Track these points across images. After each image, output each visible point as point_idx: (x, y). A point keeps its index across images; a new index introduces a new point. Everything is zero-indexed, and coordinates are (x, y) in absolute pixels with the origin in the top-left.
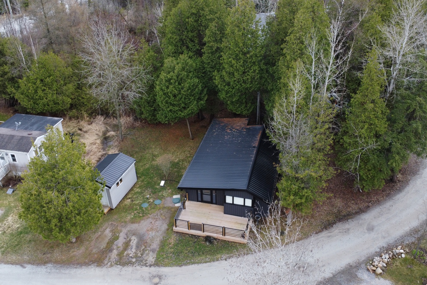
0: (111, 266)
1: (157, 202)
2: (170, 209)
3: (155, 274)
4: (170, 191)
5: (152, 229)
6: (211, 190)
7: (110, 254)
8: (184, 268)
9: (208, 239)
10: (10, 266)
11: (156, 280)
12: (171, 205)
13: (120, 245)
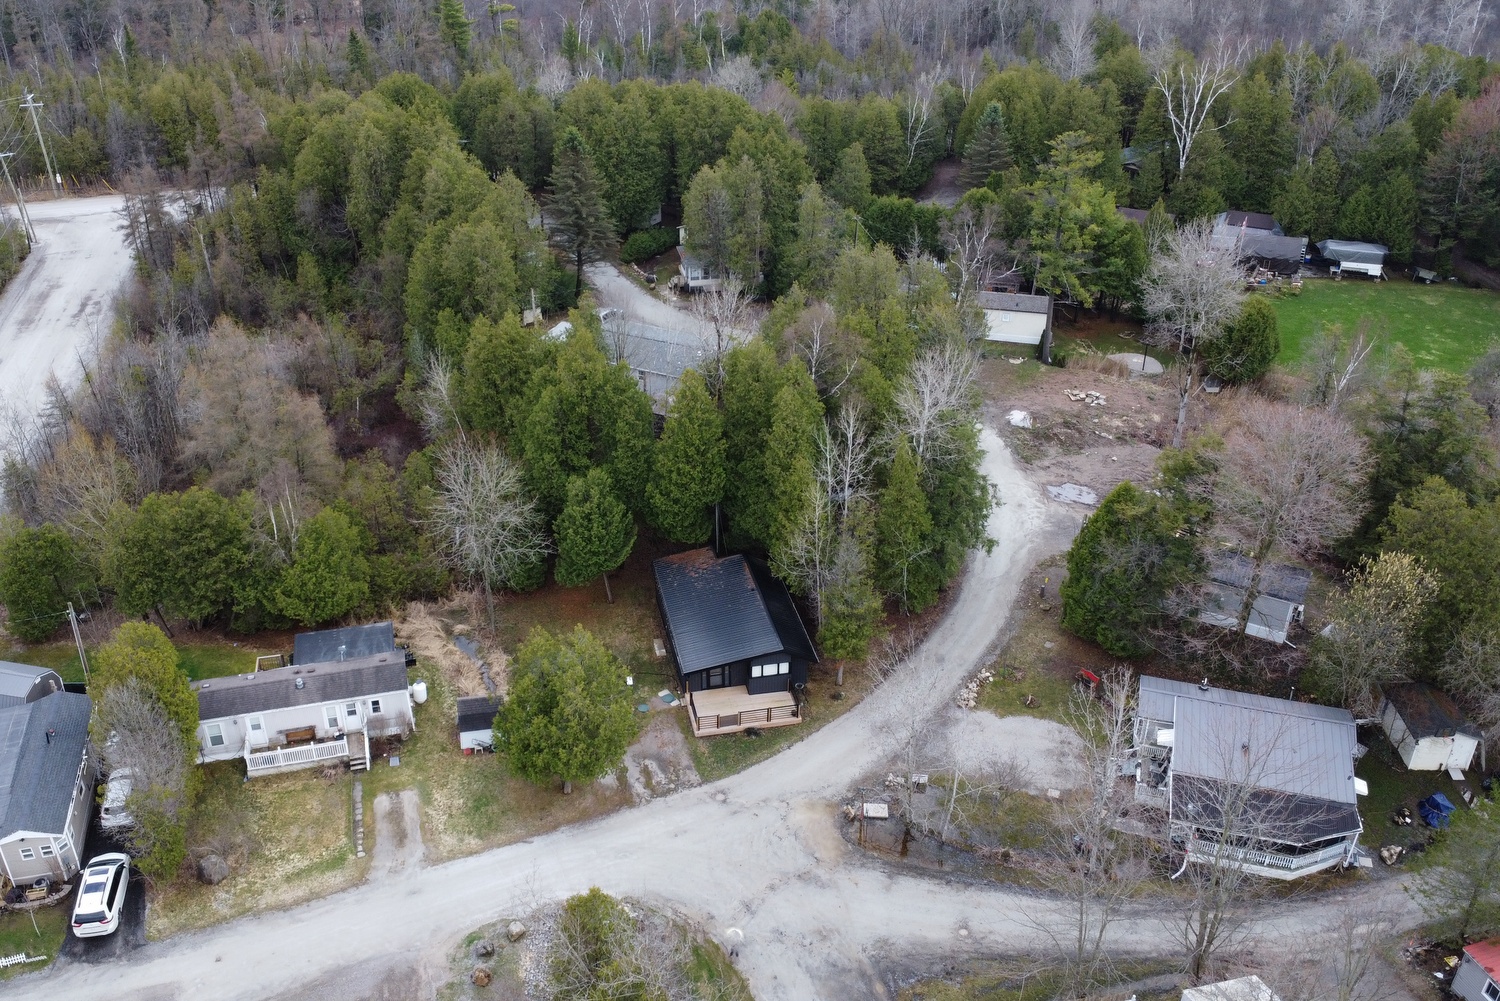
0: (648, 802)
1: (642, 708)
2: (668, 711)
3: (713, 791)
4: (646, 688)
5: (664, 744)
6: (722, 667)
7: (634, 791)
8: (744, 773)
9: (750, 732)
10: (508, 848)
11: (720, 797)
12: (665, 706)
13: (637, 775)
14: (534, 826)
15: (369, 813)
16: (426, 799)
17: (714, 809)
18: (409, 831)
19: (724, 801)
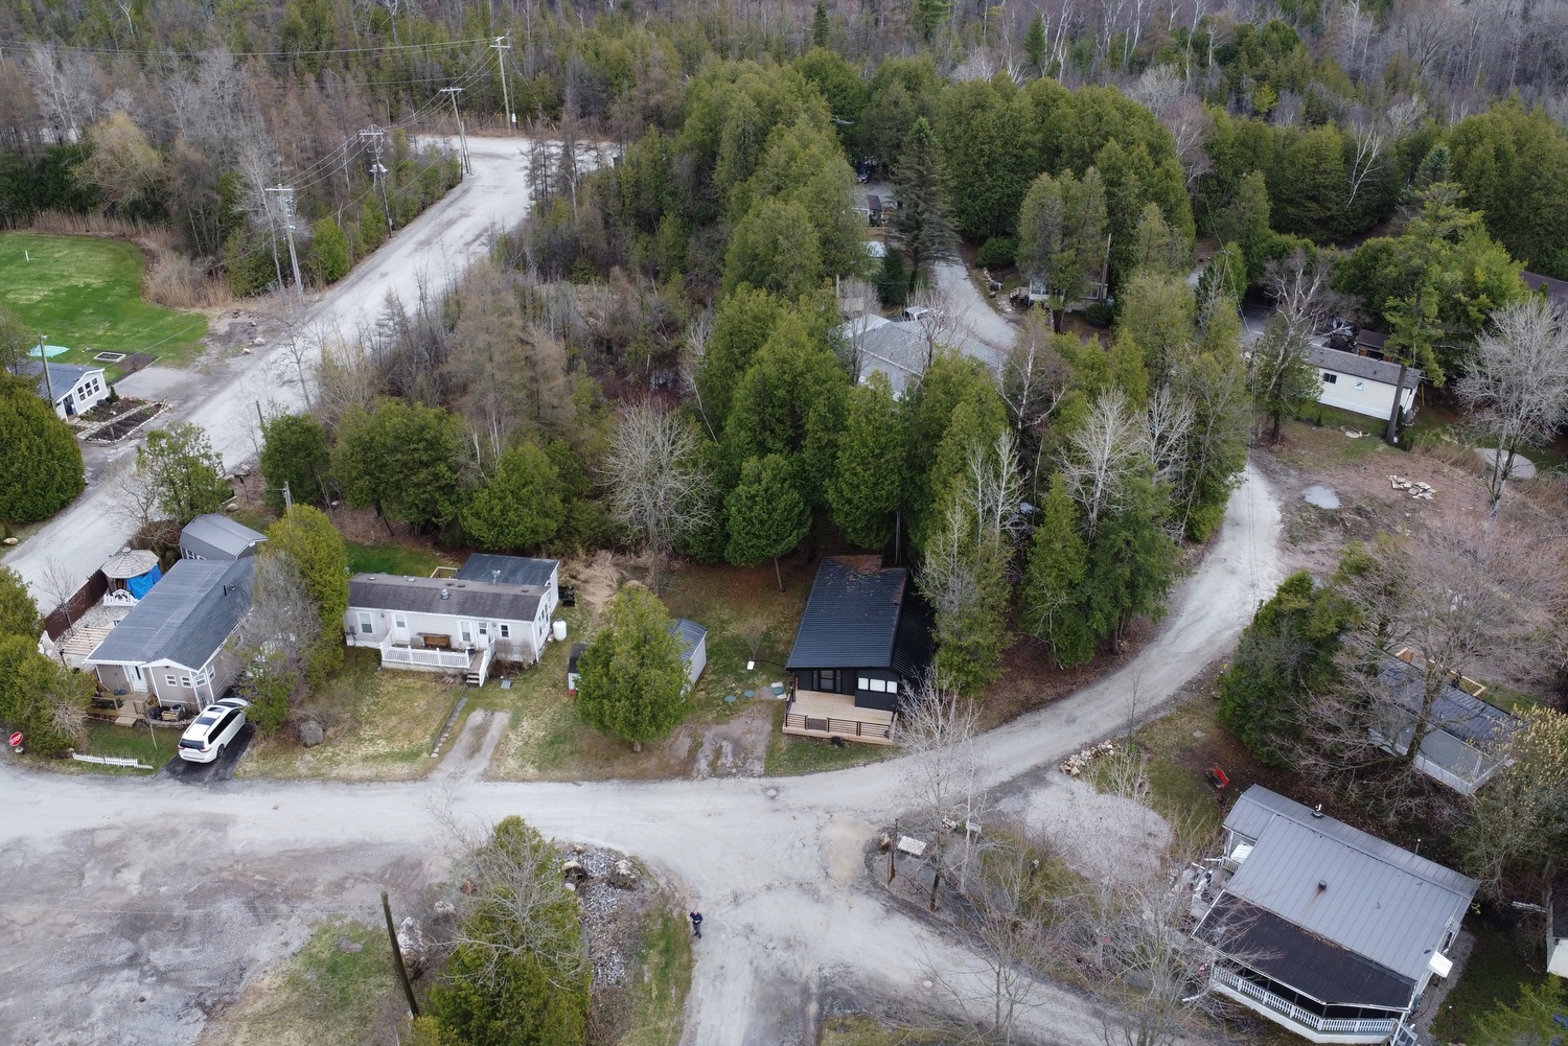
0: (704, 778)
1: (748, 693)
2: (770, 703)
3: (768, 785)
4: (762, 677)
5: (750, 731)
6: (834, 669)
7: (697, 765)
8: (807, 776)
9: (836, 740)
10: (558, 784)
11: (772, 792)
12: (771, 697)
13: (708, 752)
14: (591, 771)
15: (461, 723)
16: (514, 724)
17: (759, 802)
18: (484, 747)
19: (773, 798)
